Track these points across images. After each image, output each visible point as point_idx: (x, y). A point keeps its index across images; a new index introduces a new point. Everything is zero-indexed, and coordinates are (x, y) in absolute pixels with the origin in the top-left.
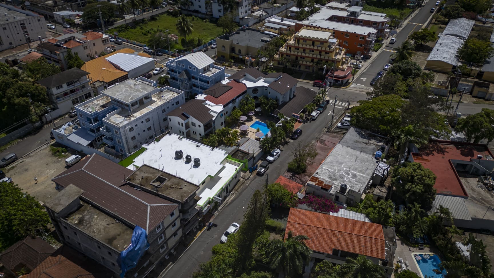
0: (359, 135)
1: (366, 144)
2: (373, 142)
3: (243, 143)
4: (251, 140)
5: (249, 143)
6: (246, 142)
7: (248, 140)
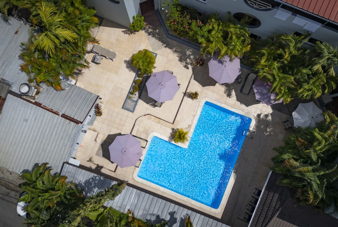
3: (44, 104)
4: (71, 128)
5: (55, 126)
6: (56, 113)
7: (69, 119)
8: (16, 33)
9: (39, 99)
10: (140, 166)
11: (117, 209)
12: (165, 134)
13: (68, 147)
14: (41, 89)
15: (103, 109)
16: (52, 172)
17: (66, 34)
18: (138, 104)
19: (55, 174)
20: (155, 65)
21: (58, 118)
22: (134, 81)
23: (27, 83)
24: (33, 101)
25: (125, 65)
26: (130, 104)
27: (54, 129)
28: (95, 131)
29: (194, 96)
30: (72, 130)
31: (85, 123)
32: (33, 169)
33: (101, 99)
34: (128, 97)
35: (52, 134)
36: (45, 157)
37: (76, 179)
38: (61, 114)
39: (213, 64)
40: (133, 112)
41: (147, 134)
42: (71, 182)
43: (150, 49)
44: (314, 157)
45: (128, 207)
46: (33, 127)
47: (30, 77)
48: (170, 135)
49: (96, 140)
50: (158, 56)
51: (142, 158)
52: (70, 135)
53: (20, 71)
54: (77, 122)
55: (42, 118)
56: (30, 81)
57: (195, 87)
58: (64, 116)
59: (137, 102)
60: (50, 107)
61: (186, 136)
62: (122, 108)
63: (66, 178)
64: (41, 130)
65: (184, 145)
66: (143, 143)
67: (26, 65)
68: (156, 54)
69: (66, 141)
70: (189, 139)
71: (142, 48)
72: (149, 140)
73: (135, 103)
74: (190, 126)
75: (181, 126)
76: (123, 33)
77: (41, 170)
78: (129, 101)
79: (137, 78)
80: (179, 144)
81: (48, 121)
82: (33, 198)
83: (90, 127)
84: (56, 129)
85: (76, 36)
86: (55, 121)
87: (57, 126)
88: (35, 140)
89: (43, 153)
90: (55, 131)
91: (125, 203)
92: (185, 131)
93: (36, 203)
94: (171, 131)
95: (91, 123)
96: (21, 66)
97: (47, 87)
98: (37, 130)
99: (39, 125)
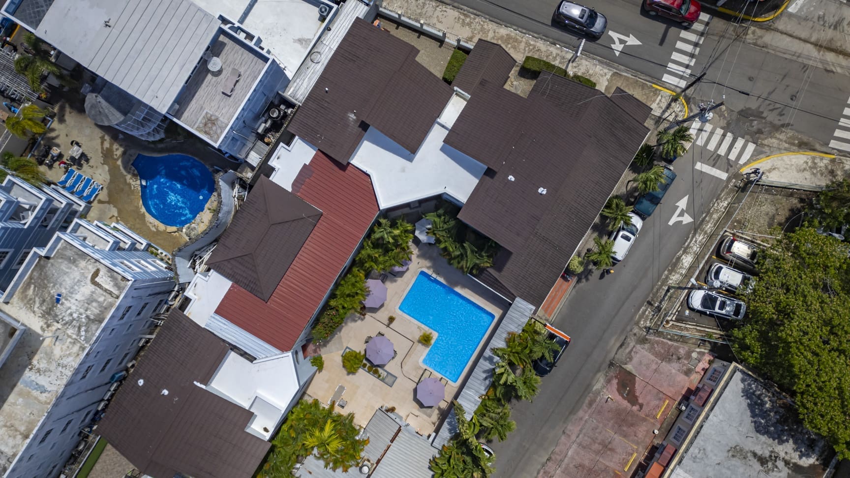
0: (754, 415)
1: (762, 461)
2: (787, 450)
3: (379, 457)
4: (404, 436)
5: (399, 450)
6: (389, 447)
7: (396, 437)
8: (310, 473)
9: (374, 460)
10: (447, 379)
11: (477, 407)
12: (423, 352)
13: (419, 441)
14: (366, 458)
15: (389, 405)
16: (438, 456)
17: (328, 428)
18: (390, 372)
19: (439, 453)
20: (358, 352)
21: (394, 447)
22: (369, 372)
23: (358, 468)
24: (375, 465)
25: (351, 376)
26: (389, 380)
27: (402, 451)
28: (408, 416)
29: (391, 319)
30: (405, 435)
31: (400, 423)
32: (432, 471)
33: (382, 407)
34: (383, 380)
35: (406, 453)
36: (423, 461)
37: (446, 438)
38: (390, 443)
39: (368, 303)
40: (396, 378)
41: (420, 368)
42: (449, 442)
43: (341, 352)
44: (458, 253)
45: (477, 398)
46: (397, 469)
47: (353, 465)
48: (423, 347)
49: (417, 416)
50: (349, 346)
51: (440, 376)
52: (409, 437)
53: (347, 473)
54: (399, 430)
55: (390, 460)
56: (357, 465)
57: (383, 315)
58: (392, 441)
59: (388, 373)
60: (383, 452)
61: (428, 333)
62: (391, 387)
63: (444, 445)
64: (400, 462)
65: (435, 335)
66: (427, 374)
67: (344, 467)
68: (347, 348)
69: (414, 442)
70: (431, 331)
71: (339, 360)
72: (425, 367)
73: (389, 375)
74: (419, 328)
75: (417, 335)
76: (321, 373)
77: (434, 465)
78: (386, 380)
79: (366, 369)
80: (433, 342)
81: (394, 455)
82: (454, 473)
83: (404, 420)
84: (402, 449)
85: (329, 421)
86: (395, 449)
87: (399, 448)
88: (409, 468)
89: (421, 463)
90: (403, 450)
91: (473, 400)
92: (421, 334)
93: (458, 470)
94: (420, 345)
95: (401, 418)
96: (343, 472)
97: (364, 452)
98: (401, 466)
99: (396, 463)
